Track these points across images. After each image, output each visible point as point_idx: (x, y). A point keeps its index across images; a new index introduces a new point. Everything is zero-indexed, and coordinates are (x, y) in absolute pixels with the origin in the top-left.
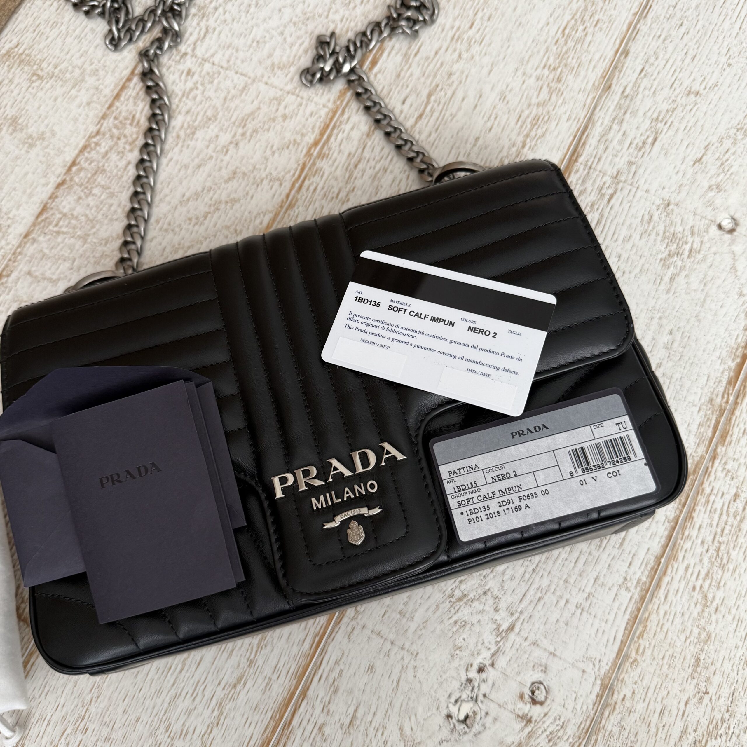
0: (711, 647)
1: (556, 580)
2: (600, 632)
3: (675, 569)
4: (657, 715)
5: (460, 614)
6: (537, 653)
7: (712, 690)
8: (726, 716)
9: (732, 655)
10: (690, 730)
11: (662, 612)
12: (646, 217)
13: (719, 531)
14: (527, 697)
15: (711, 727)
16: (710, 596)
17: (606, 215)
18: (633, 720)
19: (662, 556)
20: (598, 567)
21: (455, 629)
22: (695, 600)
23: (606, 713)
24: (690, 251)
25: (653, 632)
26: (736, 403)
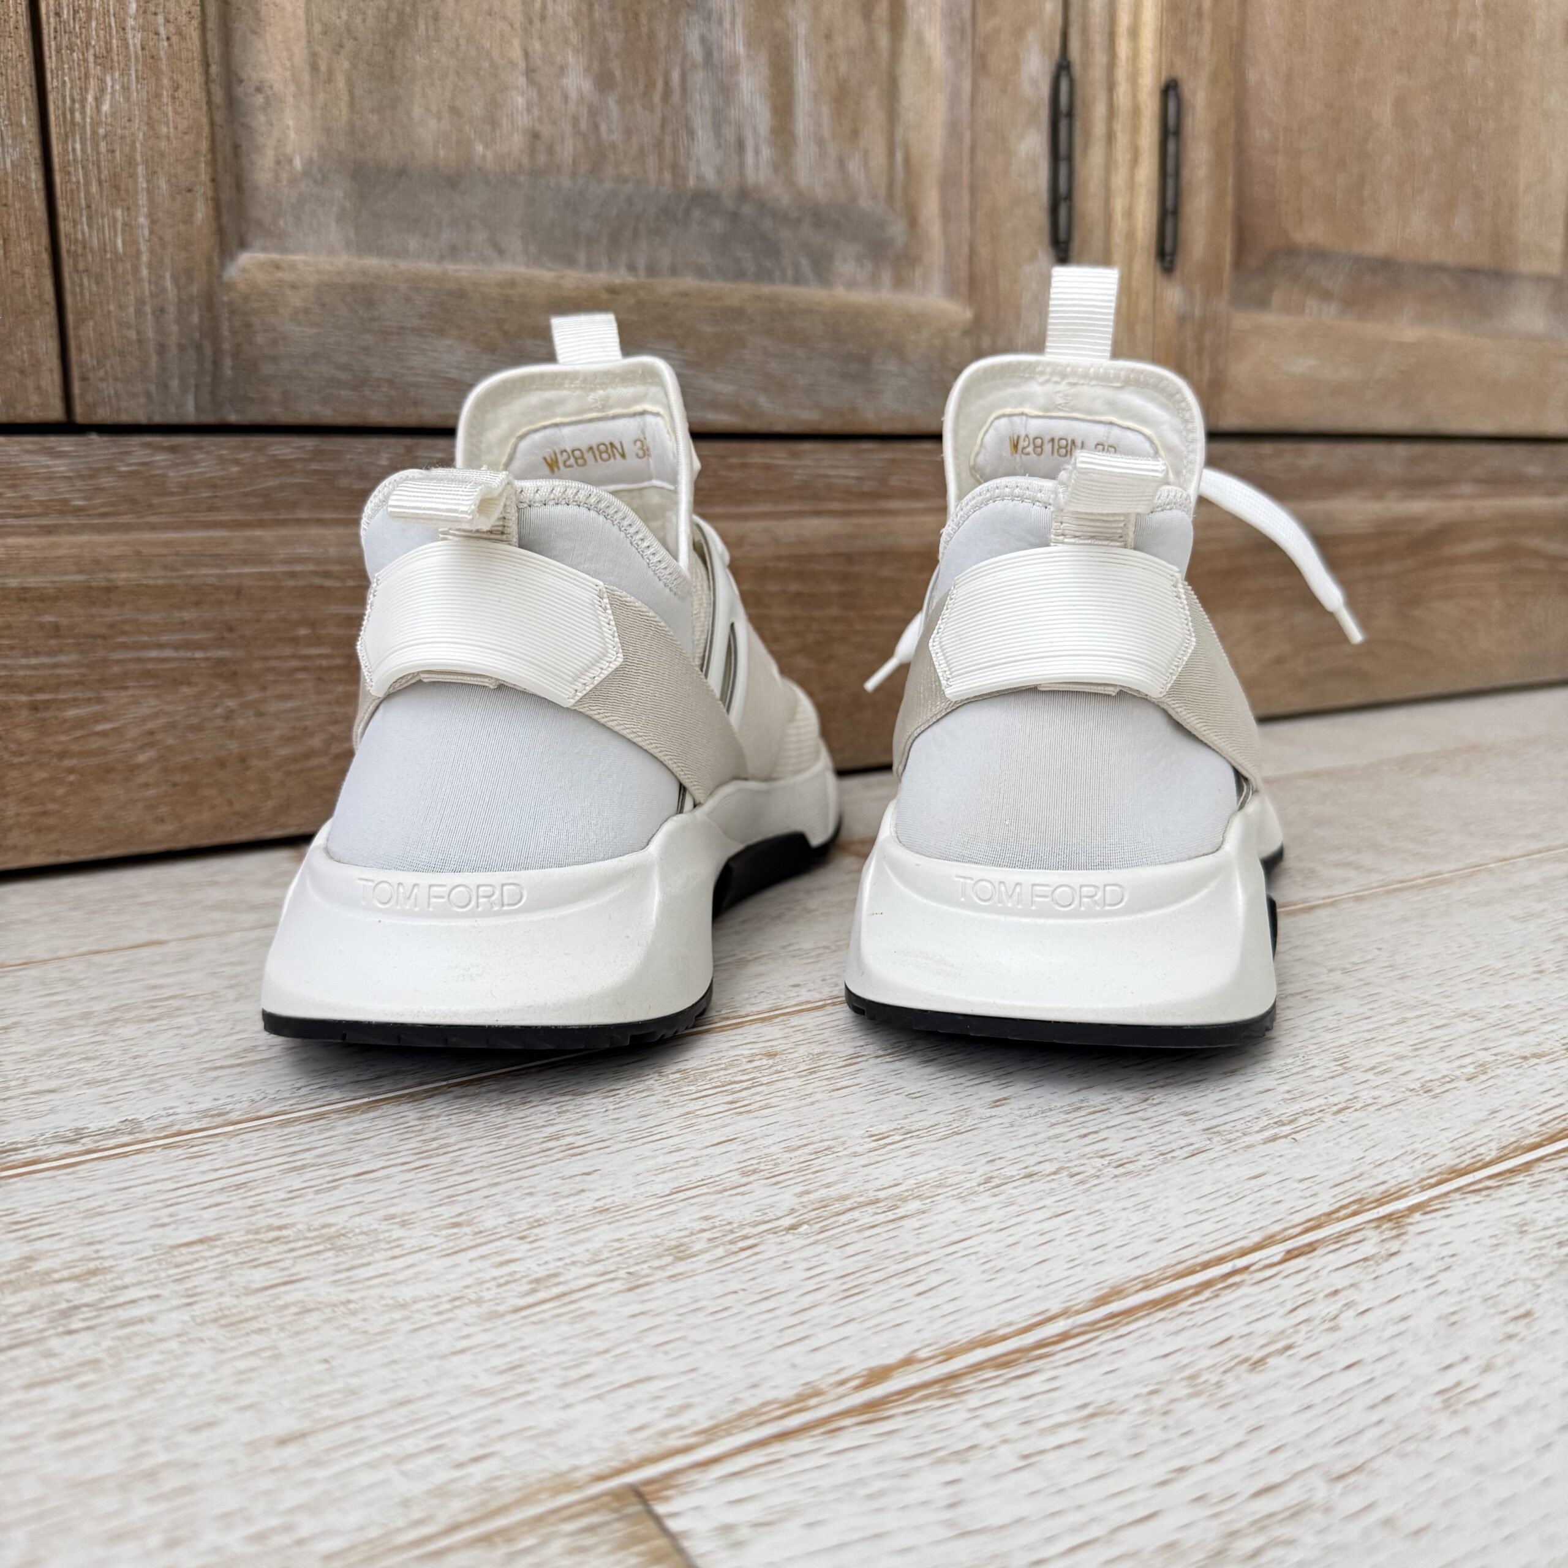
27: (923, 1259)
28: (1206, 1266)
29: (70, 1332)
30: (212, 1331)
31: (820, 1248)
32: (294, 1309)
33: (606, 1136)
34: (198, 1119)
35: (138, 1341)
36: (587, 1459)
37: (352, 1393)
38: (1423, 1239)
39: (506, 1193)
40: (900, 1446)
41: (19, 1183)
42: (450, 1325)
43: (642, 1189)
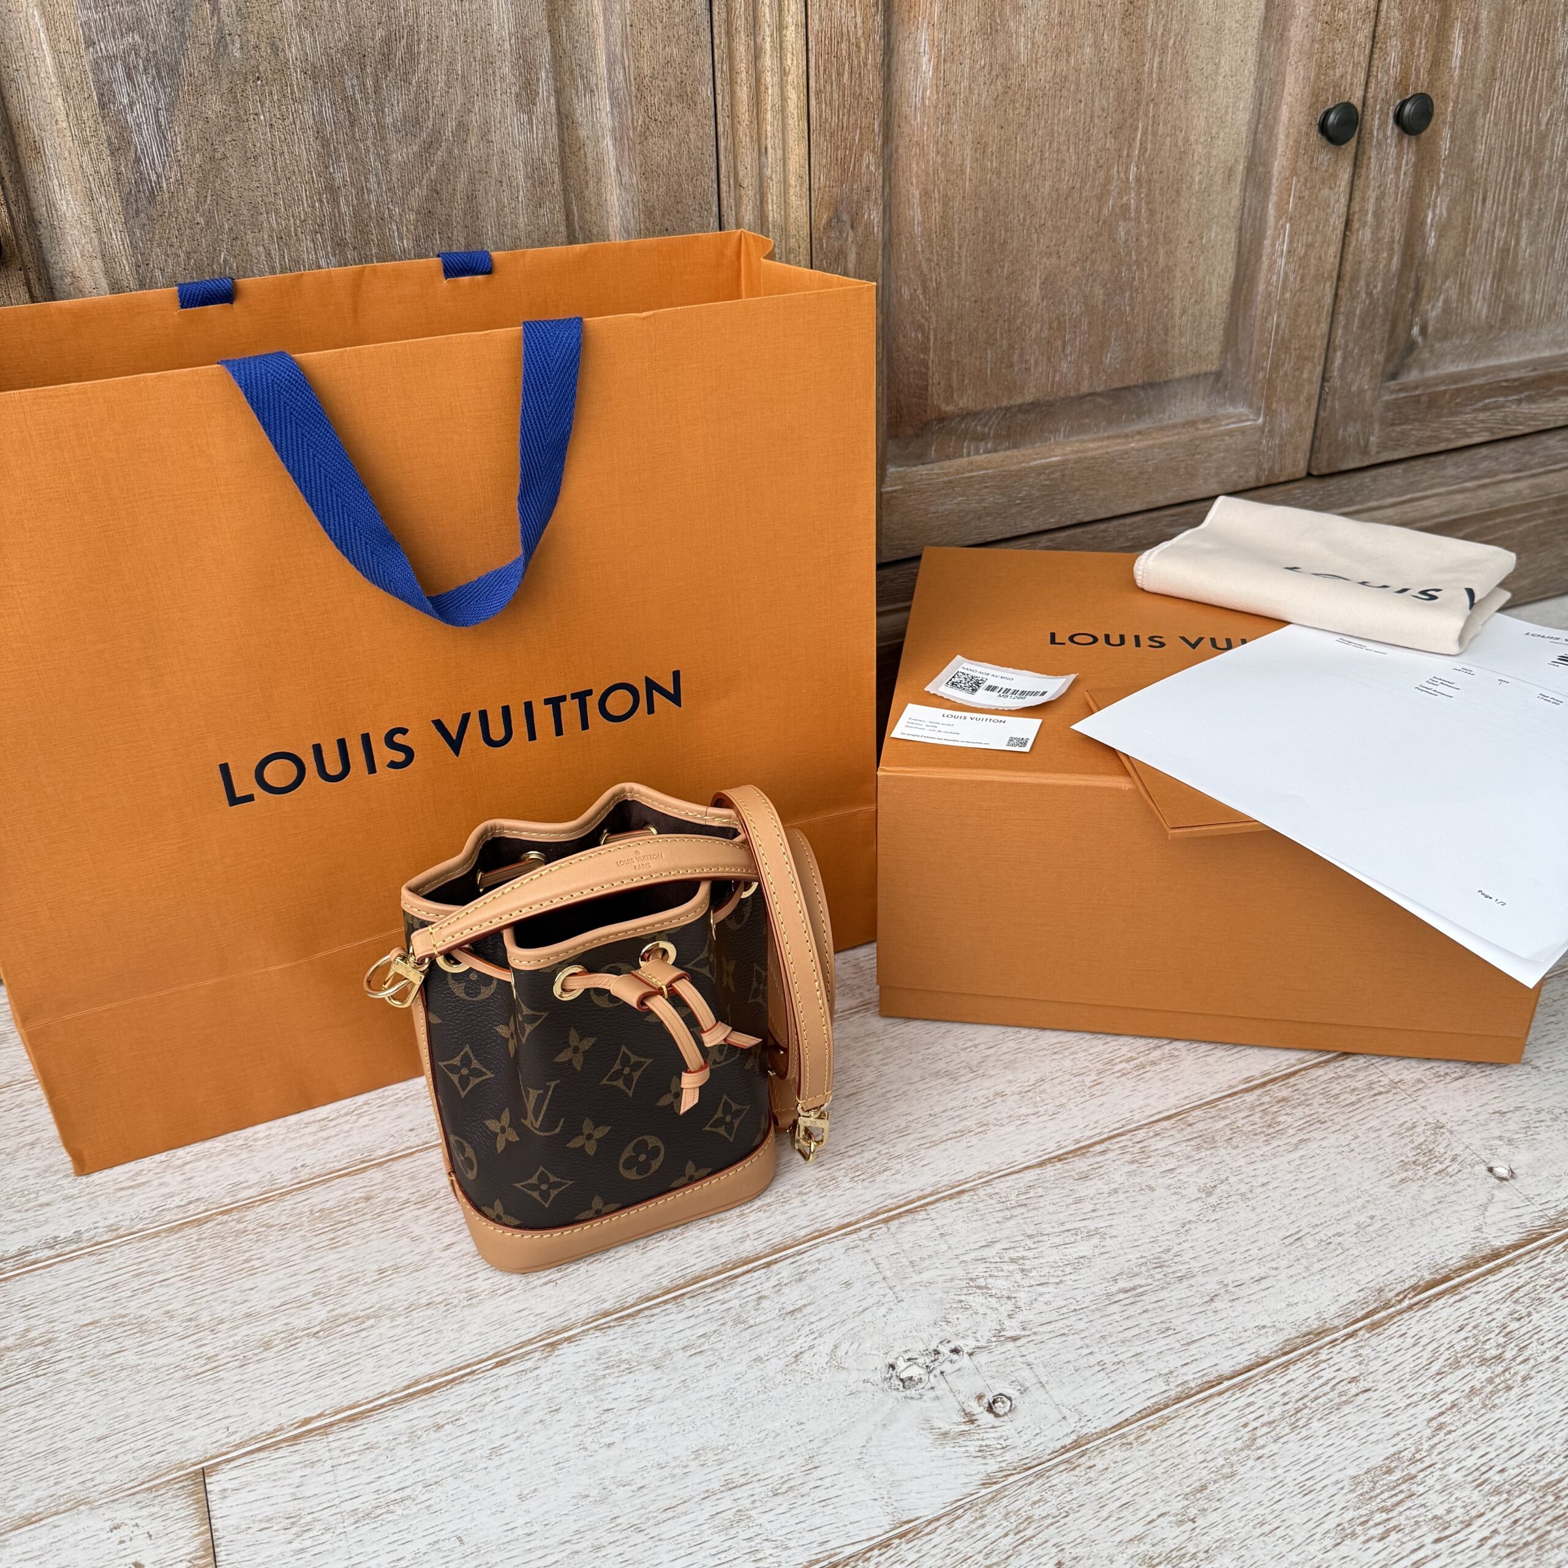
0: (1229, 1485)
1: (1093, 1330)
2: (1110, 1397)
3: (1234, 1398)
4: (1118, 1504)
5: (970, 1298)
6: (1025, 1374)
7: (1200, 1522)
8: (1202, 1555)
9: (1250, 1506)
10: (1148, 1540)
11: (1192, 1422)
12: (1409, 1125)
13: (1312, 1395)
14: (985, 1401)
15: (1174, 1554)
16: (1260, 1442)
17: (1364, 1102)
18: (1088, 1491)
19: (1228, 1379)
20: (1147, 1347)
21: (955, 1305)
22: (1239, 1435)
23: (1062, 1467)
24: (1440, 1172)
25: (1169, 1432)
26: (1410, 1308)
27: (356, 1357)
28: (460, 1369)
29: (38, 1376)
30: (87, 1379)
31: (322, 1347)
32: (118, 1368)
33: (268, 1261)
34: (107, 1232)
35: (61, 1383)
36: (194, 1455)
37: (127, 1416)
38: (555, 1360)
39: (216, 1300)
40: (296, 1458)
41: (28, 1278)
42: (171, 1382)
43: (271, 1301)
